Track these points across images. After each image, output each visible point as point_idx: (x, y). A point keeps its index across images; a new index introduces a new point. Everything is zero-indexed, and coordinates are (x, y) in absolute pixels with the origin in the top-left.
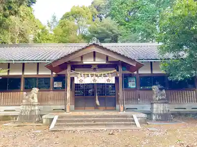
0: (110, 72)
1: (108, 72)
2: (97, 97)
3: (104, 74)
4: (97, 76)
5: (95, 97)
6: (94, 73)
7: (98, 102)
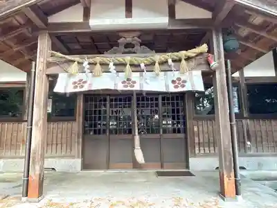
0: (183, 54)
1: (176, 55)
2: (137, 138)
3: (162, 63)
4: (135, 67)
5: (133, 140)
6: (128, 58)
7: (139, 156)
